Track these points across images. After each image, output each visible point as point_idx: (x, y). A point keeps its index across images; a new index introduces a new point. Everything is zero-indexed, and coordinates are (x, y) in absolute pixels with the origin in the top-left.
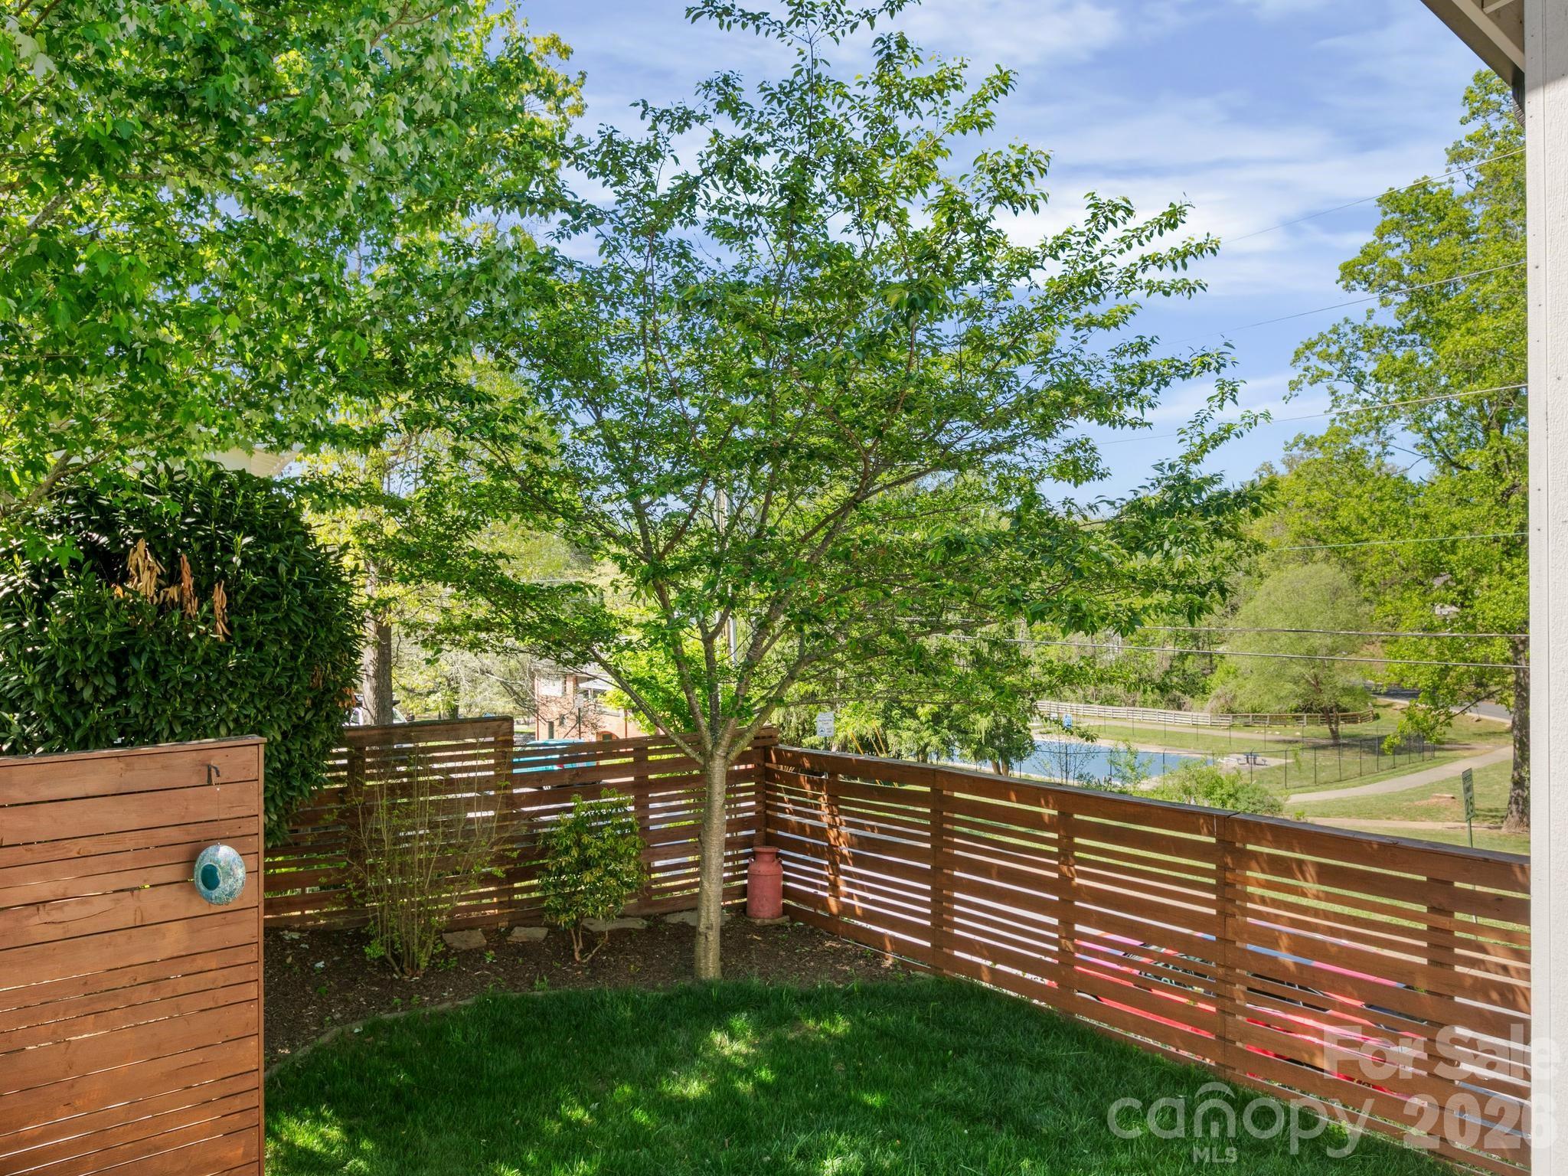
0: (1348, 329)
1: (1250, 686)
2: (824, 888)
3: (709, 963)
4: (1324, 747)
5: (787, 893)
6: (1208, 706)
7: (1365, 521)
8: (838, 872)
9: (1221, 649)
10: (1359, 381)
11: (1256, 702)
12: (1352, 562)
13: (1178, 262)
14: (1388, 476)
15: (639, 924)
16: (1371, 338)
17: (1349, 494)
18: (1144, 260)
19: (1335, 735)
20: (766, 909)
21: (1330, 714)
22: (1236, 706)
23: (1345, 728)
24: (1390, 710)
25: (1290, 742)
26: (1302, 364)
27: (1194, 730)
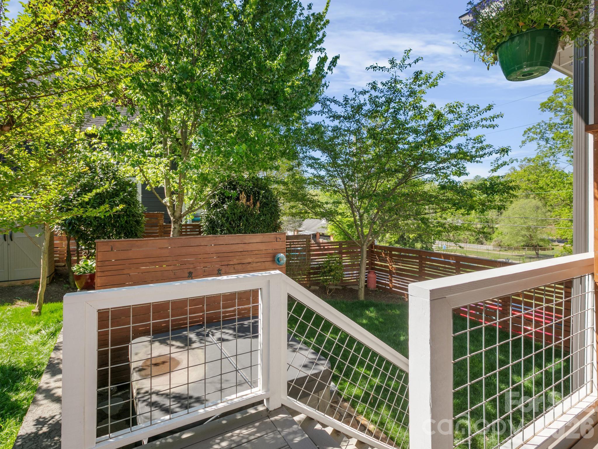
0: (543, 124)
1: (507, 238)
2: (388, 281)
3: (362, 296)
4: (533, 258)
5: (377, 282)
6: (492, 244)
7: (548, 185)
8: (392, 277)
9: (496, 226)
10: (547, 141)
11: (509, 243)
12: (544, 198)
13: (492, 120)
14: (557, 171)
15: (341, 288)
16: (551, 127)
17: (543, 176)
18: (482, 119)
19: (537, 254)
20: (372, 286)
21: (535, 247)
22: (502, 244)
23: (541, 252)
24: (558, 247)
25: (521, 256)
26: (526, 135)
27: (487, 251)
